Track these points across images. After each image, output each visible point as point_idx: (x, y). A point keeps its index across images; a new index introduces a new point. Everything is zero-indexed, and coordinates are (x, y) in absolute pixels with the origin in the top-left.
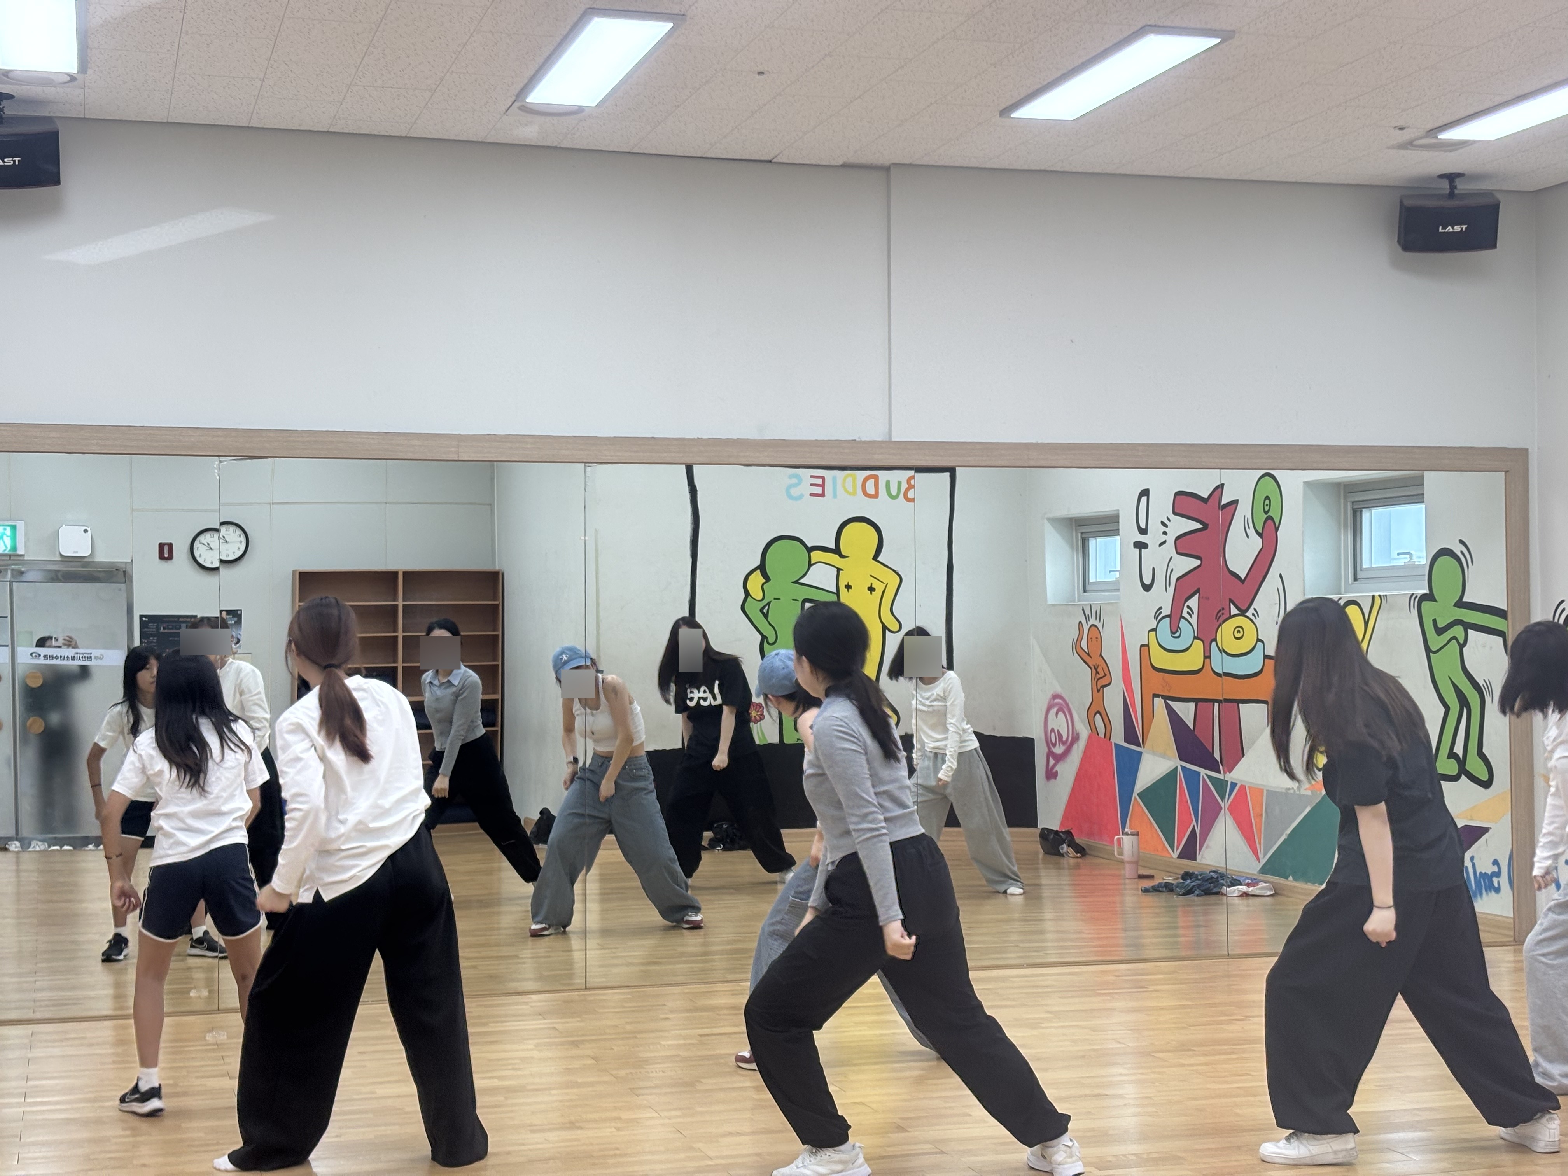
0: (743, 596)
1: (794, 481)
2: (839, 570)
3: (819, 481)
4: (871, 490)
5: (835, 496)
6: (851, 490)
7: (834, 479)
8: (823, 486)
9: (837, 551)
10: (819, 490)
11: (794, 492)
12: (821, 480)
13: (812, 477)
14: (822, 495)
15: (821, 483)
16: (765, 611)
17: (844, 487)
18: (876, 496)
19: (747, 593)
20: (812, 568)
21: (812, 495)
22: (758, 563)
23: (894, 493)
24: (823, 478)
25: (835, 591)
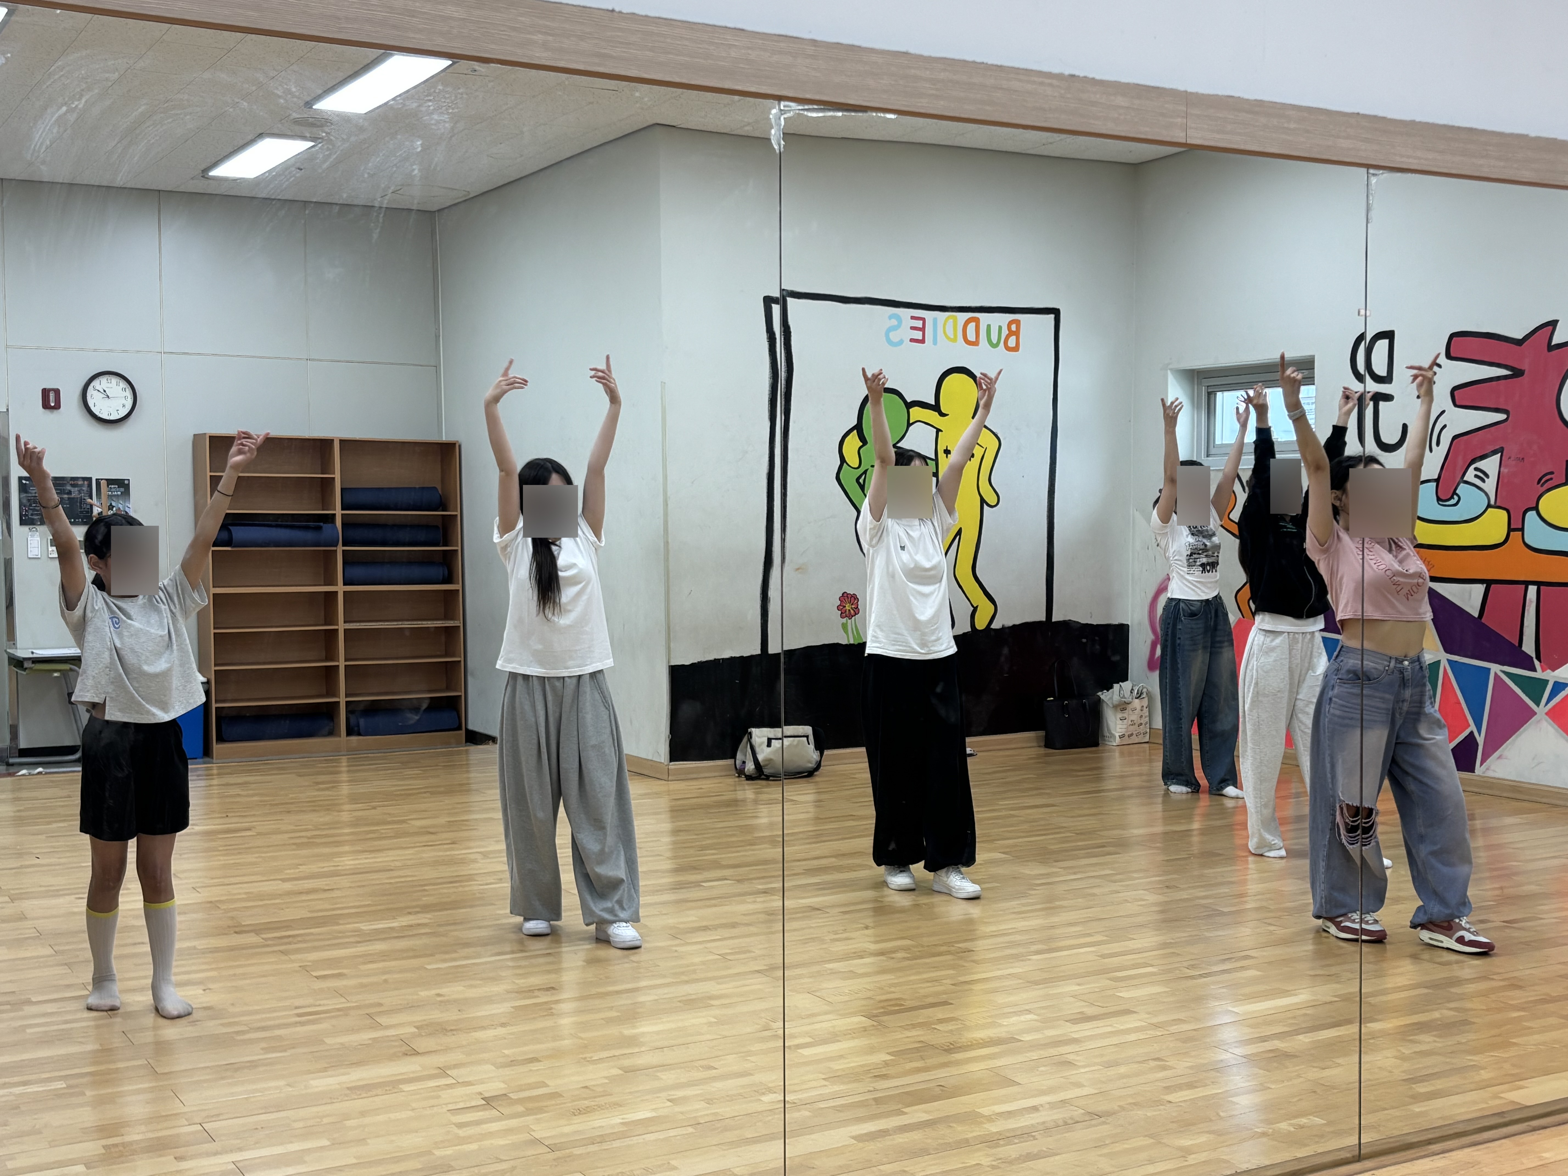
0: (839, 463)
1: (894, 322)
2: (938, 431)
3: (919, 324)
4: (971, 337)
5: (935, 342)
6: (952, 337)
7: (935, 320)
8: (923, 329)
9: (936, 407)
10: (918, 335)
11: (894, 336)
12: (921, 322)
13: (913, 318)
14: (922, 341)
15: (921, 326)
16: (861, 481)
17: (945, 333)
18: (976, 343)
19: (843, 460)
20: (911, 428)
21: (912, 340)
22: (855, 422)
23: (994, 340)
24: (923, 320)
25: (934, 458)
